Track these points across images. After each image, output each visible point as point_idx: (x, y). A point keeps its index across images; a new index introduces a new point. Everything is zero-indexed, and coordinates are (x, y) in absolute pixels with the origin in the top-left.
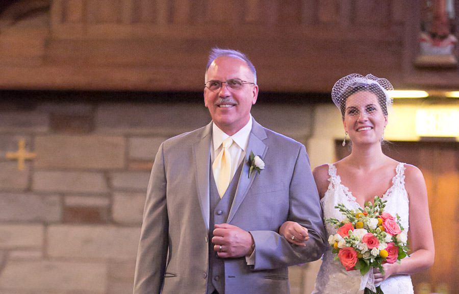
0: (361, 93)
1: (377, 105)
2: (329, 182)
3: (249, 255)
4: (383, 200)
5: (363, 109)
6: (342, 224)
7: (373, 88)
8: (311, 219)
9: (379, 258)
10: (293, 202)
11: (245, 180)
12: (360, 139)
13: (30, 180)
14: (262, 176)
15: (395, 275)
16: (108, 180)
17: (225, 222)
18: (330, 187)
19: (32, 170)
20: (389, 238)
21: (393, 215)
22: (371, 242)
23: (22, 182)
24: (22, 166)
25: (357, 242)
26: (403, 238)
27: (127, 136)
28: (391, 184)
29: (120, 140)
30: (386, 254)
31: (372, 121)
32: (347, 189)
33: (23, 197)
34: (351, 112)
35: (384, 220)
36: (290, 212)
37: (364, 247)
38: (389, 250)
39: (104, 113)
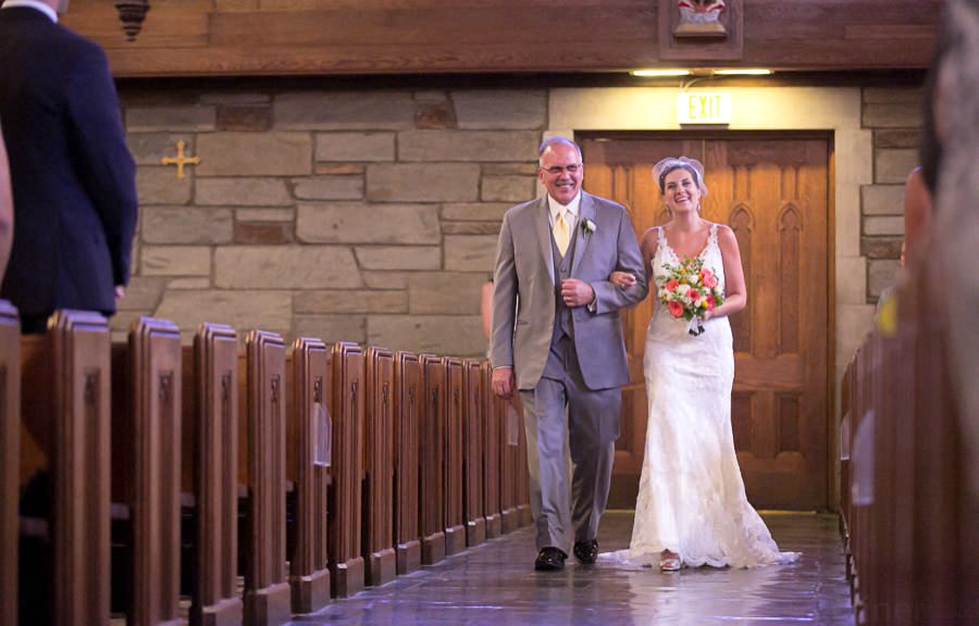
0: (677, 171)
1: (691, 180)
2: (657, 245)
3: (591, 303)
4: (700, 259)
5: (680, 183)
6: (669, 280)
7: (687, 168)
8: (636, 268)
9: (702, 308)
10: (622, 255)
11: (581, 242)
12: (678, 207)
13: (193, 191)
14: (594, 237)
15: (713, 317)
16: (291, 188)
17: (569, 276)
18: (659, 248)
19: (194, 177)
20: (708, 291)
21: (710, 270)
22: (694, 295)
23: (183, 194)
24: (181, 174)
25: (682, 297)
26: (720, 290)
27: (314, 132)
28: (706, 244)
29: (307, 138)
30: (706, 304)
31: (688, 193)
32: (672, 250)
33: (183, 213)
34: (670, 187)
35: (703, 276)
36: (618, 264)
37: (688, 301)
38: (708, 301)
39: (284, 105)
